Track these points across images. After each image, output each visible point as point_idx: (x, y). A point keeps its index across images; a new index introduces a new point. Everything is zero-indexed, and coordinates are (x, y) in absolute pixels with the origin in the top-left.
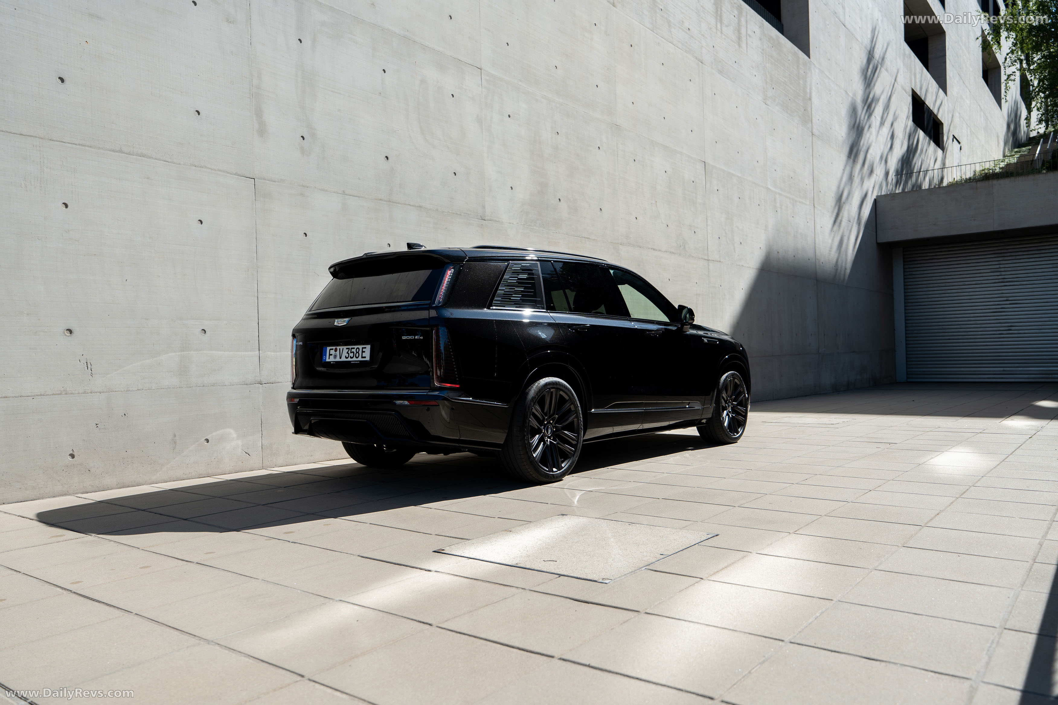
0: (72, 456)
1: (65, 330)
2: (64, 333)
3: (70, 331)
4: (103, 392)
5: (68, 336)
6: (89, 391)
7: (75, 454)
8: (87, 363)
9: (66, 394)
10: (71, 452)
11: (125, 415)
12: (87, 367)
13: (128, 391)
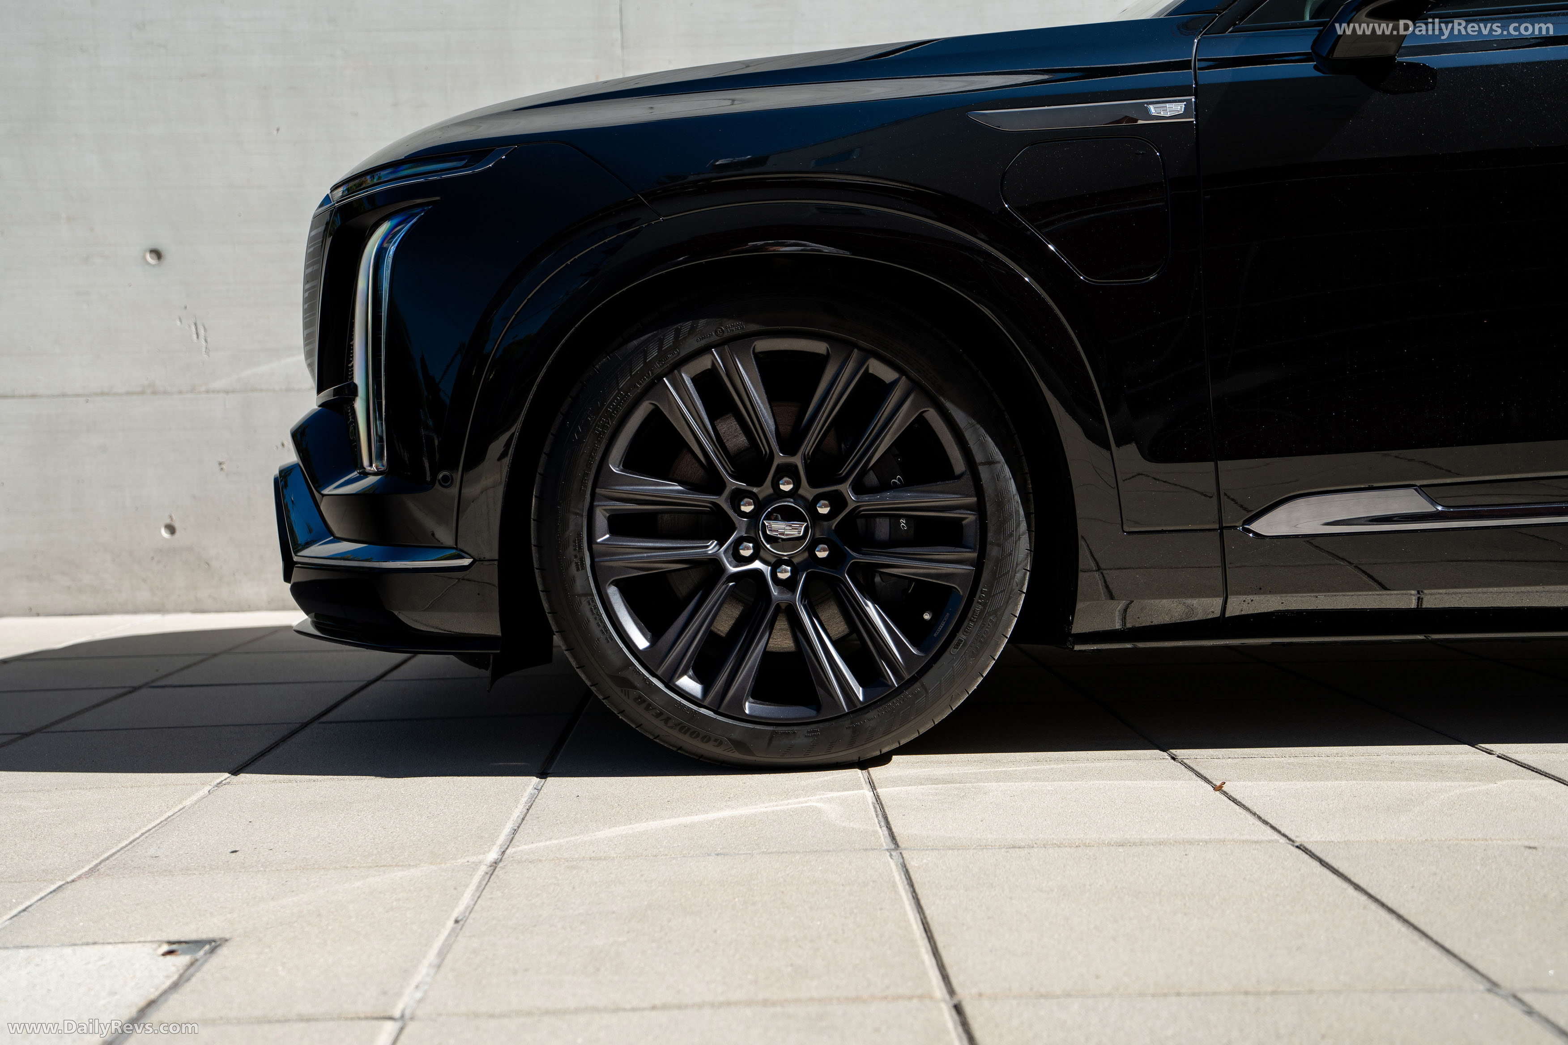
0: (171, 529)
1: (145, 251)
2: (144, 258)
3: (157, 254)
4: (234, 392)
5: (154, 266)
6: (203, 389)
7: (177, 525)
8: (195, 324)
9: (154, 393)
10: (168, 521)
11: (283, 445)
12: (197, 334)
13: (288, 390)
